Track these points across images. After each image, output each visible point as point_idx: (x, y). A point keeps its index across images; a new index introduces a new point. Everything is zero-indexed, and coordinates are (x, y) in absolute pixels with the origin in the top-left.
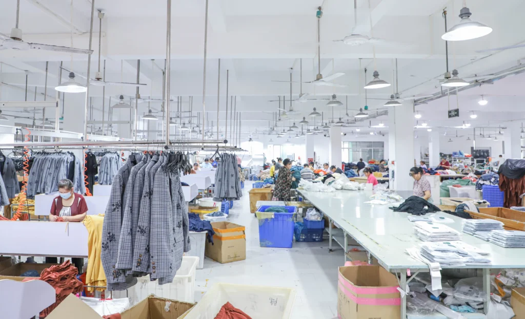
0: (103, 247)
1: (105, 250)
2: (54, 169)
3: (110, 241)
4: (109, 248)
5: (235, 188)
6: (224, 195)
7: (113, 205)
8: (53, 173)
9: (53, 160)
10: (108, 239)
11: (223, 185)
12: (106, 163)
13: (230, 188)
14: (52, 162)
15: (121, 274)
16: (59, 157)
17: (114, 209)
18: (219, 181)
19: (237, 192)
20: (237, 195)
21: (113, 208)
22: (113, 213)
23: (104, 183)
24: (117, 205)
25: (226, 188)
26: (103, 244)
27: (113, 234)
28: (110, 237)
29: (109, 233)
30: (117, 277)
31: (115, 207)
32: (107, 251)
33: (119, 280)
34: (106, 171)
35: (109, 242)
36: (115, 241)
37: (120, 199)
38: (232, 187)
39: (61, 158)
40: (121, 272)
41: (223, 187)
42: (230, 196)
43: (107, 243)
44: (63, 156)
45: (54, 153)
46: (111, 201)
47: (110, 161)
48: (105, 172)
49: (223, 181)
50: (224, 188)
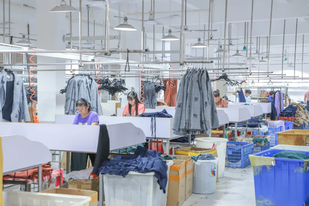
5: (199, 117)
6: (185, 125)
11: (184, 112)
12: (74, 88)
13: (192, 116)
18: (179, 106)
19: (202, 123)
20: (202, 126)
23: (71, 112)
25: (187, 116)
34: (73, 98)
38: (195, 115)
41: (183, 115)
42: (192, 128)
47: (78, 85)
48: (72, 100)
49: (184, 107)
50: (185, 116)
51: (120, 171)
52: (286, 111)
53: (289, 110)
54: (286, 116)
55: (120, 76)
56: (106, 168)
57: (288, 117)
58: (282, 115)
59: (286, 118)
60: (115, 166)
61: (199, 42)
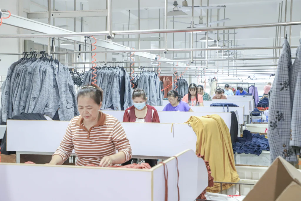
0: (271, 126)
1: (273, 129)
2: (107, 85)
3: (279, 120)
4: (278, 127)
7: (281, 84)
8: (106, 88)
9: (105, 74)
10: (276, 118)
14: (104, 77)
15: (293, 153)
16: (111, 72)
17: (282, 89)
21: (281, 87)
22: (281, 92)
24: (285, 84)
26: (271, 123)
27: (281, 113)
28: (278, 116)
29: (278, 112)
30: (288, 156)
31: (283, 86)
32: (275, 130)
33: (291, 159)
35: (277, 121)
36: (284, 120)
37: (288, 78)
39: (113, 72)
40: (292, 151)
43: (276, 122)
44: (115, 70)
45: (104, 68)
46: (279, 80)
51: (254, 150)
52: (262, 103)
53: (265, 101)
54: (262, 107)
55: (160, 72)
56: (240, 148)
57: (264, 107)
58: (259, 106)
59: (263, 108)
60: (248, 146)
61: (215, 43)
